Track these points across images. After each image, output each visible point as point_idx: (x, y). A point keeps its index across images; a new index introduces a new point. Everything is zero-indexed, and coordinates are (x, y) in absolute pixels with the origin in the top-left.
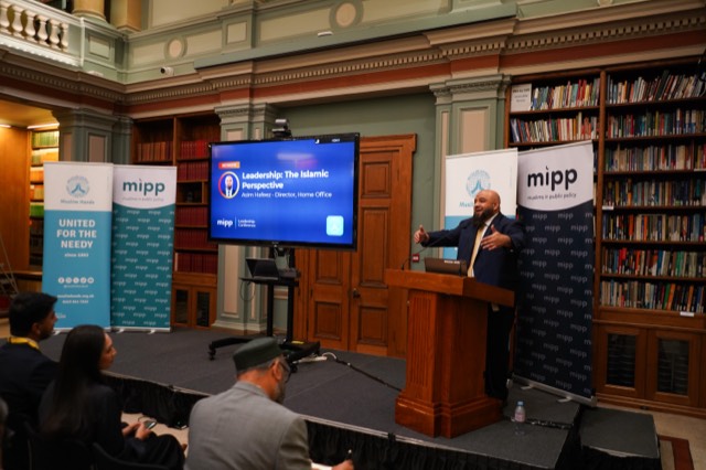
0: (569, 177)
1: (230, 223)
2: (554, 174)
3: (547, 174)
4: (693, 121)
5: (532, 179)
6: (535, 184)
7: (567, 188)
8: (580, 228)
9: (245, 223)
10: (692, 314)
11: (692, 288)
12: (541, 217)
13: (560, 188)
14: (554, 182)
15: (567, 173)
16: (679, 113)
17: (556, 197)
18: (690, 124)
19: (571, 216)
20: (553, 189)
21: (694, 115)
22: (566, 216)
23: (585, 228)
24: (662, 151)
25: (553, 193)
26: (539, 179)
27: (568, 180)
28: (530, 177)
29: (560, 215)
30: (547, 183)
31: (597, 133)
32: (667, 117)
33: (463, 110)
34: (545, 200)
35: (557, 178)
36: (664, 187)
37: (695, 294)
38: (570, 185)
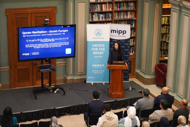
0: (124, 32)
1: (28, 54)
2: (119, 31)
3: (117, 31)
4: (132, 5)
5: (113, 31)
6: (114, 32)
7: (123, 34)
8: (127, 44)
9: (34, 53)
10: (132, 54)
11: (132, 48)
12: (115, 41)
13: (121, 34)
14: (119, 33)
15: (123, 31)
16: (129, 3)
17: (120, 36)
18: (131, 6)
19: (124, 41)
20: (119, 34)
21: (132, 4)
22: (123, 41)
23: (128, 44)
24: (125, 13)
25: (119, 35)
26: (115, 31)
27: (123, 33)
28: (112, 31)
29: (121, 41)
30: (117, 33)
31: (112, 9)
32: (126, 4)
33: (78, 2)
34: (117, 37)
35: (120, 32)
36: (125, 22)
37: (133, 49)
38: (124, 34)
